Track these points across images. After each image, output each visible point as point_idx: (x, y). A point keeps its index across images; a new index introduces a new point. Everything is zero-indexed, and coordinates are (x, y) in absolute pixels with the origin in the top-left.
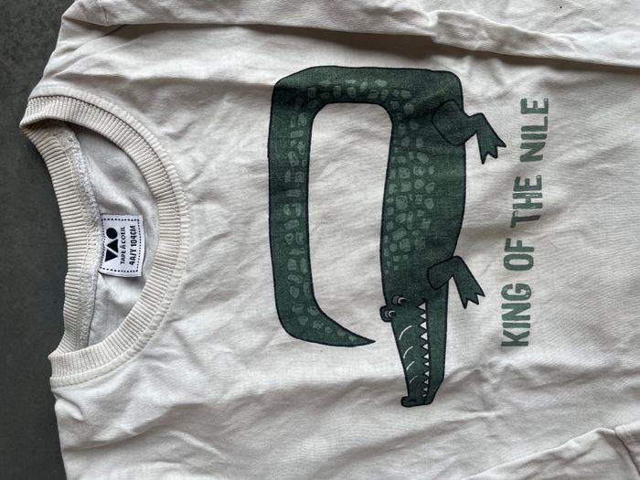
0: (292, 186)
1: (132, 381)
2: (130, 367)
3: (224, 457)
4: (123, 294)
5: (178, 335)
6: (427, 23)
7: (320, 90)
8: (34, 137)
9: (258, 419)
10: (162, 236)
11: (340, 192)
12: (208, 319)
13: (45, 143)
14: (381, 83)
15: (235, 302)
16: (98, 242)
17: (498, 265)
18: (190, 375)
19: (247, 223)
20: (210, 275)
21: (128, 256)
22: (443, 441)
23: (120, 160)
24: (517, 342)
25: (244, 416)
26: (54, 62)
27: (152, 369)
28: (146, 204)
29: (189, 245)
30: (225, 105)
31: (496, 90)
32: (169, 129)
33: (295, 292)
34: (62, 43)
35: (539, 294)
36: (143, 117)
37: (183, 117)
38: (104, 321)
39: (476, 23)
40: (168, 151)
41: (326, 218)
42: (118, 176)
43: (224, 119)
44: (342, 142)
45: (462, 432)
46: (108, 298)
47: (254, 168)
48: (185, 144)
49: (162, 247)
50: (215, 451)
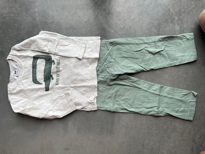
0: (35, 67)
1: (16, 87)
2: (16, 85)
3: (26, 96)
4: (16, 78)
5: (22, 82)
7: (38, 57)
8: (8, 61)
9: (30, 92)
10: (20, 72)
11: (40, 68)
12: (25, 81)
14: (44, 57)
15: (28, 79)
16: (14, 72)
17: (56, 76)
18: (22, 86)
19: (30, 71)
20: (25, 76)
21: (17, 74)
22: (50, 95)
23: (17, 63)
24: (57, 84)
25: (28, 91)
26: (10, 53)
27: (19, 86)
28: (19, 68)
29: (23, 73)
30: (28, 58)
31: (55, 58)
32: (22, 60)
33: (34, 78)
34: (11, 51)
35: (60, 79)
36: (20, 59)
37: (24, 59)
38: (14, 81)
40: (22, 63)
41: (38, 70)
42: (16, 65)
44: (40, 63)
45: (52, 94)
46: (14, 78)
47: (31, 65)
48: (24, 62)
50: (24, 95)
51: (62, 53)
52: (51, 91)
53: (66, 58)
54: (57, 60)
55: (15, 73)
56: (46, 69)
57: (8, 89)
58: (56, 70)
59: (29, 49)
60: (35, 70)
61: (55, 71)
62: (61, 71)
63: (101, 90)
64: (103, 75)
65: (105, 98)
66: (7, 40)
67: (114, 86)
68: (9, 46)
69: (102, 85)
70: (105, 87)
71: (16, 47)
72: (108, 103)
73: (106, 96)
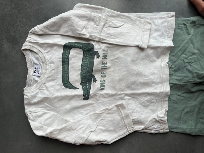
0: (66, 61)
1: (37, 93)
2: (37, 91)
3: (52, 108)
4: (37, 79)
5: (46, 86)
6: (87, 36)
7: (71, 46)
8: (23, 52)
9: (58, 101)
10: (44, 69)
11: (74, 63)
12: (51, 83)
13: (25, 53)
14: (81, 45)
15: (56, 81)
16: (33, 70)
17: (100, 76)
18: (47, 92)
19: (58, 67)
20: (51, 76)
21: (38, 72)
22: (90, 107)
23: (38, 56)
24: (102, 89)
25: (56, 100)
26: (27, 39)
27: (41, 91)
28: (41, 64)
29: (48, 71)
30: (56, 48)
31: (100, 47)
32: (46, 51)
33: (66, 80)
34: (29, 36)
35: (106, 81)
36: (42, 49)
37: (49, 49)
38: (33, 83)
39: (96, 36)
40: (45, 55)
41: (72, 67)
42: (37, 59)
43: (55, 50)
44: (75, 55)
45: (93, 105)
46: (34, 79)
47: (60, 58)
48: (49, 54)
49: (44, 71)
50: (51, 106)
51: (112, 40)
52: (92, 100)
53: (118, 48)
54: (103, 51)
55: (36, 70)
56: (84, 65)
57: (25, 96)
58: (100, 66)
59: (57, 33)
60: (67, 66)
61: (99, 69)
62: (109, 68)
63: (174, 101)
64: (179, 76)
65: (182, 112)
66: (22, 18)
67: (197, 94)
68: (24, 28)
69: (177, 92)
70: (182, 95)
71: (36, 30)
72: (186, 122)
73: (183, 110)
